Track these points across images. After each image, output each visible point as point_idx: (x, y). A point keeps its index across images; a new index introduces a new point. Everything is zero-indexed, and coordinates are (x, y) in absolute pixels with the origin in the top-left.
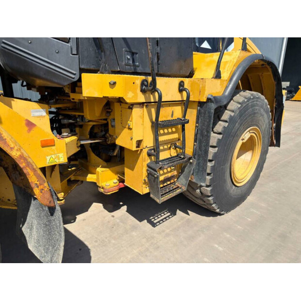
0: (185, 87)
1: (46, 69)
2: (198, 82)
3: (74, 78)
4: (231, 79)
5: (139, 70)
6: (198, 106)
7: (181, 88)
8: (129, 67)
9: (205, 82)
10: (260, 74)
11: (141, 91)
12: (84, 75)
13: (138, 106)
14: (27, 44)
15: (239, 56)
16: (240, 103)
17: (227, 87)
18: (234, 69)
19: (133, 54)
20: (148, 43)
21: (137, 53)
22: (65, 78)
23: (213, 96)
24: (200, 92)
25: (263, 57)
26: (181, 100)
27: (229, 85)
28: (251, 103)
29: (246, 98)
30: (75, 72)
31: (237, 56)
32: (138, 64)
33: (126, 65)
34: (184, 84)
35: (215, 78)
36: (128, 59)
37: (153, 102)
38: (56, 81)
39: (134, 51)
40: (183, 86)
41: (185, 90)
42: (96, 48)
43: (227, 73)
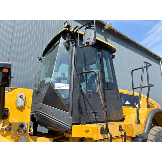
0: (122, 128)
1: (57, 124)
2: (129, 126)
3: (69, 128)
4: (146, 123)
5: (98, 120)
6: (131, 139)
7: (120, 129)
8: (94, 119)
9: (133, 127)
10: (160, 116)
11: (101, 133)
12: (73, 126)
13: (100, 141)
14: (50, 112)
15: (147, 111)
16: (154, 135)
17: (145, 128)
18: (146, 118)
19: (95, 113)
20: (104, 113)
21: (97, 113)
22: (65, 128)
23: (139, 134)
24: (131, 131)
25: (159, 110)
26: (121, 135)
27: (146, 127)
28: (161, 134)
29: (157, 132)
30: (69, 125)
31: (146, 111)
32: (97, 117)
33: (92, 119)
34: (121, 127)
35: (137, 124)
36: (93, 116)
37: (107, 138)
38: (60, 129)
39: (95, 112)
40: (121, 128)
41: (122, 130)
42: (79, 113)
43: (143, 120)
